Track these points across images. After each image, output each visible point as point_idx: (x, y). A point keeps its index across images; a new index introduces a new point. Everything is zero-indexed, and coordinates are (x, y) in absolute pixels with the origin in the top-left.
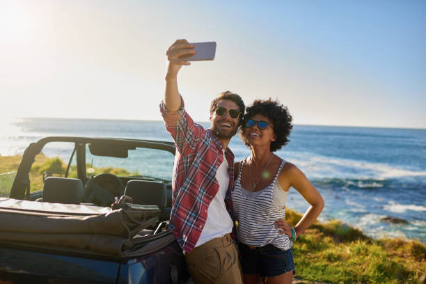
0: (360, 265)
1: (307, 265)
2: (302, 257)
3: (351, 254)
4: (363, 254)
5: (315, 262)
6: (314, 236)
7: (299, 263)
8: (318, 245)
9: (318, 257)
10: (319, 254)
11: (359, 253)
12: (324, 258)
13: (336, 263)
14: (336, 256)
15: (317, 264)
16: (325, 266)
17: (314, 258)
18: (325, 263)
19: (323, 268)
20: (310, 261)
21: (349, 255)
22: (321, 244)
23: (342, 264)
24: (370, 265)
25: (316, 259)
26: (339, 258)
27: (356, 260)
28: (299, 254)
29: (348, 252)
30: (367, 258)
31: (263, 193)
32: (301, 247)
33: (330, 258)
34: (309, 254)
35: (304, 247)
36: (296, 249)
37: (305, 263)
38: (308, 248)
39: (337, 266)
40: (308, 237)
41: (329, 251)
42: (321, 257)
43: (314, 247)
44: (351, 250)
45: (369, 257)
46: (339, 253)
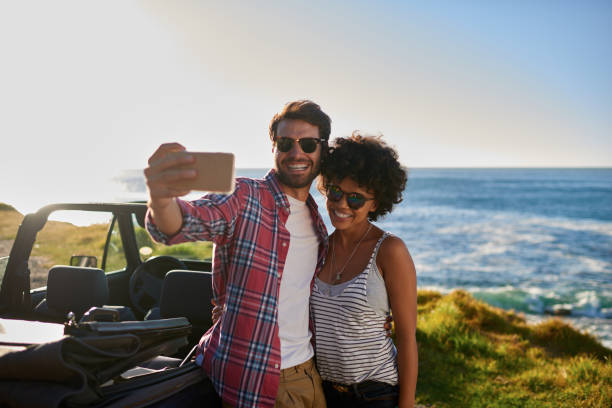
0: (583, 398)
1: (495, 396)
2: (488, 384)
3: (570, 380)
4: (588, 381)
5: (508, 393)
6: (511, 347)
7: (481, 394)
8: (517, 361)
9: (514, 384)
10: (516, 378)
11: (581, 378)
12: (523, 385)
13: (542, 395)
14: (543, 383)
15: (511, 396)
16: (524, 400)
17: (507, 385)
18: (523, 393)
19: (520, 403)
20: (500, 389)
21: (567, 380)
22: (520, 360)
23: (553, 397)
24: (600, 401)
25: (510, 387)
26: (548, 386)
27: (576, 389)
28: (483, 377)
29: (565, 375)
30: (594, 388)
31: (350, 287)
32: (487, 365)
33: (533, 386)
34: (499, 377)
35: (492, 366)
36: (479, 369)
37: (490, 393)
38: (499, 368)
39: (545, 400)
40: (502, 349)
41: (532, 374)
42: (519, 384)
43: (509, 366)
44: (569, 373)
45: (597, 386)
46: (549, 376)
